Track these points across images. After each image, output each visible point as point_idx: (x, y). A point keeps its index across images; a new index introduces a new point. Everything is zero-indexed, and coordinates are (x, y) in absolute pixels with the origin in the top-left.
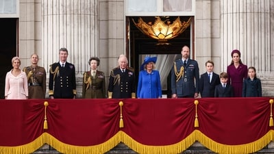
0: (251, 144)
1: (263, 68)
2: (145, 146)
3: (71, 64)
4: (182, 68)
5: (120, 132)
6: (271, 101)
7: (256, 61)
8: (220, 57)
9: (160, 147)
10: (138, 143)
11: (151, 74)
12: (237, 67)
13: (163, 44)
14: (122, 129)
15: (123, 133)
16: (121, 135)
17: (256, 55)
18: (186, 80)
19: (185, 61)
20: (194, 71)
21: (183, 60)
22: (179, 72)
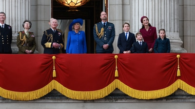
0: (162, 90)
1: (168, 30)
2: (74, 91)
3: (9, 26)
4: (102, 29)
5: (53, 81)
6: (178, 56)
7: (163, 24)
9: (87, 92)
10: (68, 89)
11: (78, 34)
13: (73, 10)
14: (55, 78)
15: (56, 81)
16: (54, 83)
17: (163, 18)
18: (105, 39)
19: (104, 23)
20: (111, 31)
21: (103, 23)
22: (100, 32)
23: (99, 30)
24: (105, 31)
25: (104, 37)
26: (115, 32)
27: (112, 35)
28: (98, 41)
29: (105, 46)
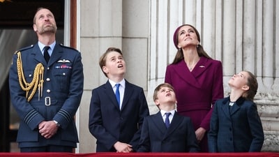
1: (268, 72)
4: (39, 69)
8: (148, 40)
12: (191, 66)
17: (249, 33)
18: (48, 101)
19: (47, 48)
20: (70, 76)
21: (42, 46)
22: (29, 80)
23: (29, 71)
24: (47, 74)
25: (45, 94)
26: (82, 78)
27: (74, 87)
28: (23, 108)
29: (47, 127)
